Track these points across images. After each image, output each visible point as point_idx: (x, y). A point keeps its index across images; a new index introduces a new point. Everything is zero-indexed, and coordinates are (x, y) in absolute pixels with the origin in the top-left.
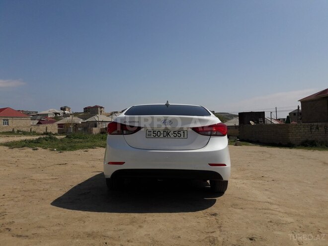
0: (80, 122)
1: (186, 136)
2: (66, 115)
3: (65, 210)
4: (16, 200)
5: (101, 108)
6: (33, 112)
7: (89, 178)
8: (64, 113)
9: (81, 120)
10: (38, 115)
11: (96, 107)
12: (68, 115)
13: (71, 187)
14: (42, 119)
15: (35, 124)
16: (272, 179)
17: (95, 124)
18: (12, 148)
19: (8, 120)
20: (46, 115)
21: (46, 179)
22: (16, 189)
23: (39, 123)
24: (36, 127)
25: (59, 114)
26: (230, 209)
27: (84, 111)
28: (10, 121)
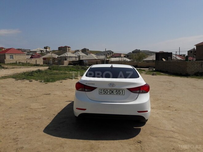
0: (56, 57)
1: (123, 94)
2: (47, 52)
3: (52, 136)
4: (23, 127)
5: (69, 47)
6: (27, 50)
7: (64, 107)
8: (47, 51)
9: (57, 55)
10: (31, 52)
11: (66, 47)
12: (49, 52)
13: (54, 116)
14: (33, 55)
15: (29, 58)
16: (175, 109)
17: (65, 58)
18: (17, 80)
19: (13, 56)
20: (35, 52)
21: (39, 108)
22: (22, 117)
23: (32, 57)
24: (30, 60)
25: (44, 51)
26: (150, 137)
27: (59, 50)
28: (14, 56)
